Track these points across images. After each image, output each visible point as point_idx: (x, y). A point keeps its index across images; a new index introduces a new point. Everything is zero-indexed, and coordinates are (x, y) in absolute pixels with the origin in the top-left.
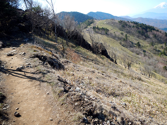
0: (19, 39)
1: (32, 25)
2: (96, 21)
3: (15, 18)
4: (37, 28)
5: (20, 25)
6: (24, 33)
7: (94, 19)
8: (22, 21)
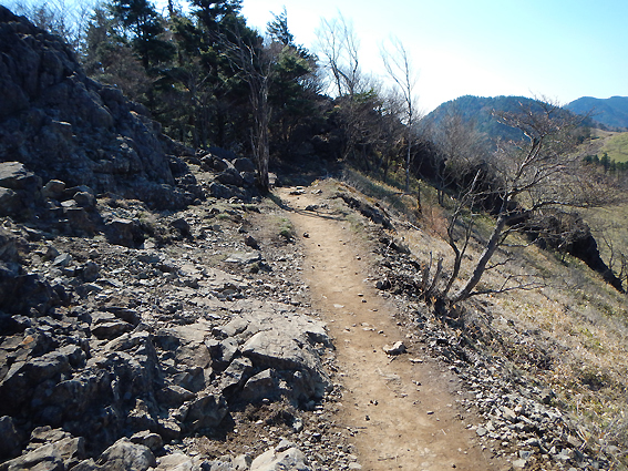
0: (309, 174)
1: (346, 140)
2: (599, 132)
3: (307, 121)
4: (359, 148)
5: (317, 140)
6: (324, 160)
7: (594, 126)
8: (323, 130)
